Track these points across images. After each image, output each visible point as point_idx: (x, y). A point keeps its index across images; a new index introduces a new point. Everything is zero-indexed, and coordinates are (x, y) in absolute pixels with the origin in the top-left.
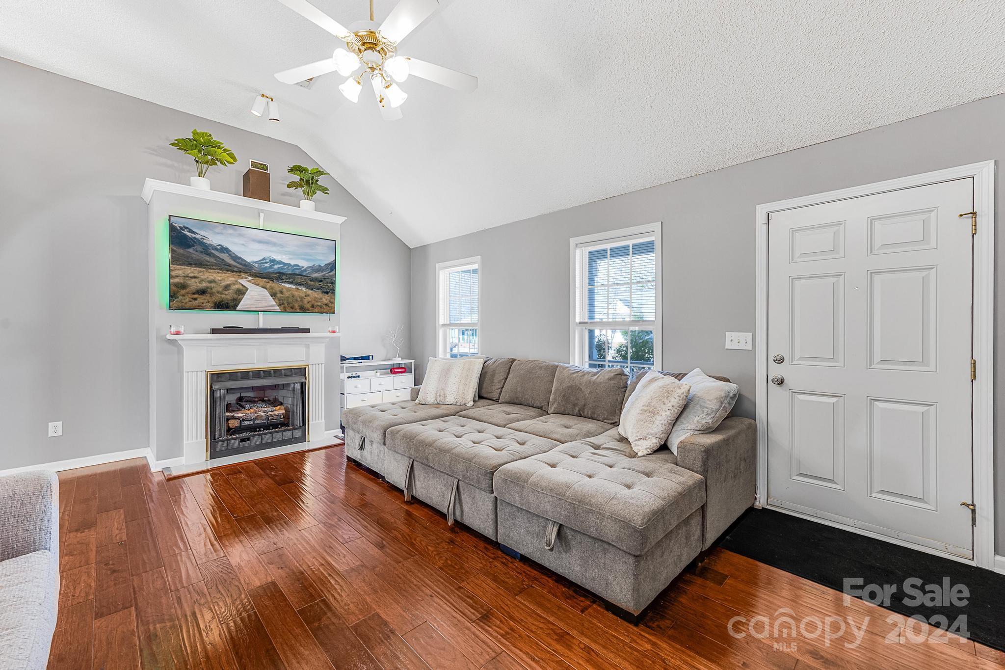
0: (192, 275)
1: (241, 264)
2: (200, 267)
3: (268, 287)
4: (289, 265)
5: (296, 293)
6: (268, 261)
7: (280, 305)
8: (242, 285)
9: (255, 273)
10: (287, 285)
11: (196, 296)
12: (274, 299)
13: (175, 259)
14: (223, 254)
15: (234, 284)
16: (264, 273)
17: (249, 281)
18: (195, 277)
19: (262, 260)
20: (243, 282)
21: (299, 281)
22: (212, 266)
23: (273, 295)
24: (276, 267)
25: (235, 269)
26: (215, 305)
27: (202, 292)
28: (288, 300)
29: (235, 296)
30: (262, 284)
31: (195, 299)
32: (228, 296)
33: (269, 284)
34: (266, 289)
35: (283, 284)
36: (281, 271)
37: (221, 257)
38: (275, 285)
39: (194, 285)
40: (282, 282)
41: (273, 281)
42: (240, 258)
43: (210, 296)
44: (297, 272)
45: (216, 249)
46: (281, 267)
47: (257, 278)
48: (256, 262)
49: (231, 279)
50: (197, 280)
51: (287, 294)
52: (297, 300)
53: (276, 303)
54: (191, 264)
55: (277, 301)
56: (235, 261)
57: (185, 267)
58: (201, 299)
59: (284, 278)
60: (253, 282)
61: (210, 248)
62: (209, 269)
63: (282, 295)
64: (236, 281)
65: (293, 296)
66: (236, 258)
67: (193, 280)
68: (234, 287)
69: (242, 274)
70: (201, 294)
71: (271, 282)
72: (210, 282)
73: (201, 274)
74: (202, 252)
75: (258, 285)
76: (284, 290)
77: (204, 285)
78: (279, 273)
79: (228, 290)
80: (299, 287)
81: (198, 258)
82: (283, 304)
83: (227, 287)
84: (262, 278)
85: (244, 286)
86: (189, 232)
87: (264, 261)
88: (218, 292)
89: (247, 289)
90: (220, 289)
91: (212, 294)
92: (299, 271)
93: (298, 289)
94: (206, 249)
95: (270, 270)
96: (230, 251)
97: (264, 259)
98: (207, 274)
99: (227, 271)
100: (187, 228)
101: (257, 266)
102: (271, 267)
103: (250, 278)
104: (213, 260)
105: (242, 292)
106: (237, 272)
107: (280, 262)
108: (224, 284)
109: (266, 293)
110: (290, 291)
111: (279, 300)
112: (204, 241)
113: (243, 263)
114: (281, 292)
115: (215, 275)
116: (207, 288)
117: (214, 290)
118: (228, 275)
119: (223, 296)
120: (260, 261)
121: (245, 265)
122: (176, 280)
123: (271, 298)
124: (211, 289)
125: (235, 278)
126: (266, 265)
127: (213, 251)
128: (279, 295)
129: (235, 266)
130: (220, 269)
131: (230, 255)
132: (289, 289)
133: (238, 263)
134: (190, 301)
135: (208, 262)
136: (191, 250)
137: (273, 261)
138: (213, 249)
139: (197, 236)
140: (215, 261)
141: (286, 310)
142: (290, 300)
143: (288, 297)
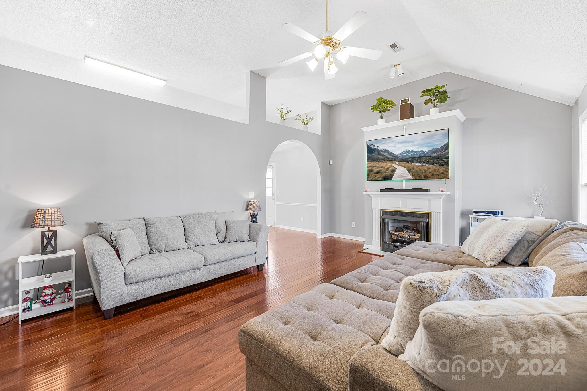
0: (374, 165)
1: (393, 156)
2: (377, 161)
3: (406, 166)
4: (417, 152)
5: (422, 168)
6: (406, 152)
7: (413, 176)
8: (394, 167)
9: (399, 160)
10: (416, 164)
11: (376, 175)
12: (409, 173)
13: (369, 159)
14: (386, 153)
15: (390, 167)
16: (404, 159)
17: (397, 165)
18: (375, 166)
19: (403, 152)
20: (394, 165)
21: (424, 160)
22: (382, 159)
23: (409, 171)
24: (410, 154)
25: (391, 159)
26: (383, 178)
27: (378, 173)
28: (417, 173)
29: (391, 173)
30: (403, 165)
31: (376, 176)
32: (388, 173)
33: (407, 165)
34: (405, 167)
35: (414, 164)
36: (413, 156)
37: (385, 155)
38: (410, 165)
39: (376, 170)
40: (414, 163)
41: (408, 163)
42: (393, 153)
43: (381, 174)
44: (422, 155)
45: (383, 151)
46: (413, 154)
47: (401, 162)
48: (400, 154)
49: (389, 165)
50: (376, 167)
51: (416, 169)
52: (422, 172)
53: (410, 174)
54: (374, 161)
55: (411, 174)
56: (390, 155)
57: (372, 162)
58: (378, 176)
59: (414, 160)
60: (399, 164)
61: (380, 151)
62: (381, 161)
63: (413, 170)
64: (391, 165)
65: (420, 170)
66: (391, 154)
67: (375, 167)
68: (390, 169)
69: (394, 162)
70: (378, 174)
71: (407, 163)
72: (381, 167)
73: (377, 164)
74: (377, 154)
75: (401, 166)
76: (415, 167)
77: (379, 169)
78: (412, 157)
79: (388, 170)
80: (424, 164)
81: (376, 157)
82: (414, 175)
83: (387, 169)
84: (403, 162)
85: (395, 168)
86: (373, 146)
87: (404, 153)
88: (384, 172)
89: (396, 169)
90: (385, 170)
91: (382, 173)
92: (423, 154)
93: (423, 165)
94: (379, 152)
95: (407, 157)
96: (388, 151)
97: (404, 151)
98: (380, 164)
99: (387, 161)
100: (372, 145)
101: (400, 156)
102: (407, 155)
103: (397, 163)
104: (381, 157)
105: (394, 171)
106: (391, 161)
107: (413, 151)
108: (386, 167)
109: (405, 170)
110: (418, 167)
111: (412, 173)
112: (378, 149)
113: (394, 155)
114: (413, 168)
115: (383, 164)
116: (380, 170)
117: (382, 171)
118: (388, 163)
119: (386, 174)
120: (402, 153)
121: (395, 157)
122: (369, 168)
123: (408, 172)
124: (381, 171)
125: (390, 164)
126: (405, 154)
127: (382, 153)
128: (412, 170)
129: (391, 158)
130: (384, 161)
131: (388, 153)
132: (417, 166)
133: (392, 156)
134: (374, 177)
135: (380, 158)
136: (374, 154)
137: (409, 152)
138: (382, 152)
139: (376, 147)
140: (382, 157)
141: (416, 178)
142: (418, 172)
143: (417, 171)
